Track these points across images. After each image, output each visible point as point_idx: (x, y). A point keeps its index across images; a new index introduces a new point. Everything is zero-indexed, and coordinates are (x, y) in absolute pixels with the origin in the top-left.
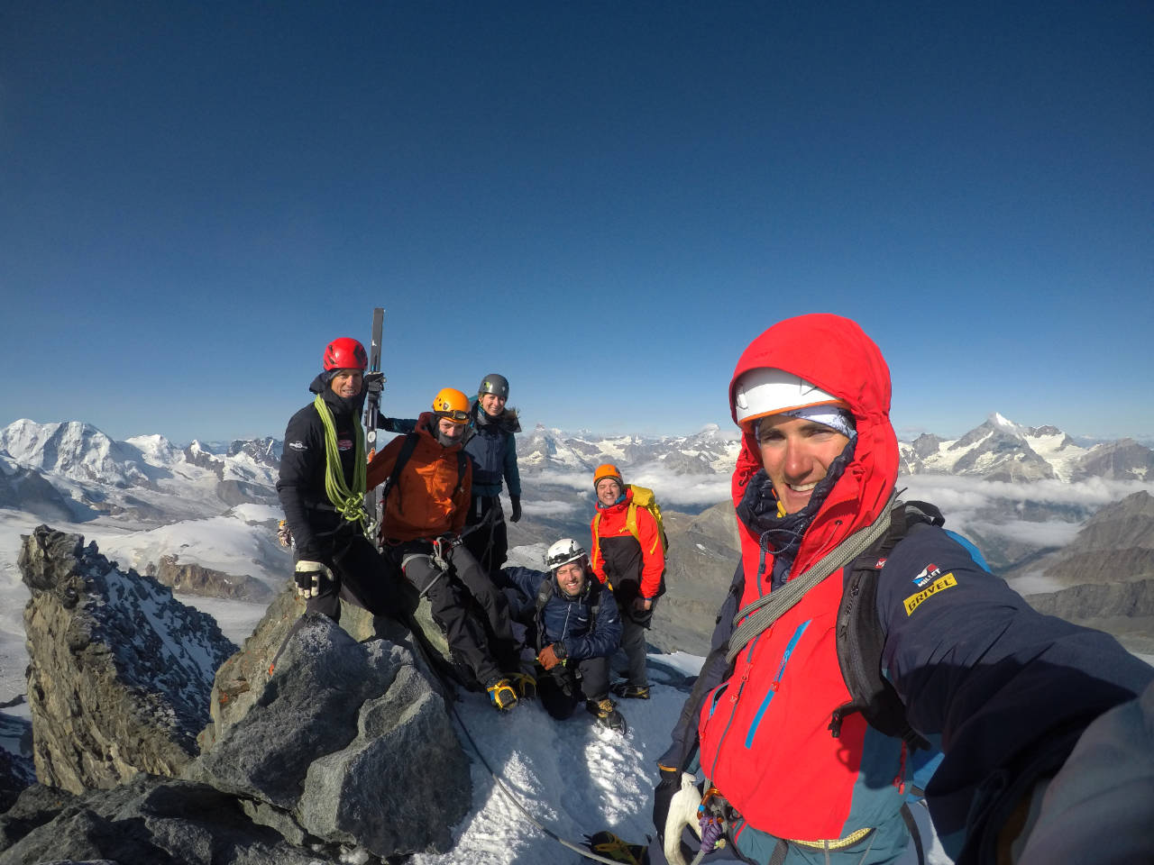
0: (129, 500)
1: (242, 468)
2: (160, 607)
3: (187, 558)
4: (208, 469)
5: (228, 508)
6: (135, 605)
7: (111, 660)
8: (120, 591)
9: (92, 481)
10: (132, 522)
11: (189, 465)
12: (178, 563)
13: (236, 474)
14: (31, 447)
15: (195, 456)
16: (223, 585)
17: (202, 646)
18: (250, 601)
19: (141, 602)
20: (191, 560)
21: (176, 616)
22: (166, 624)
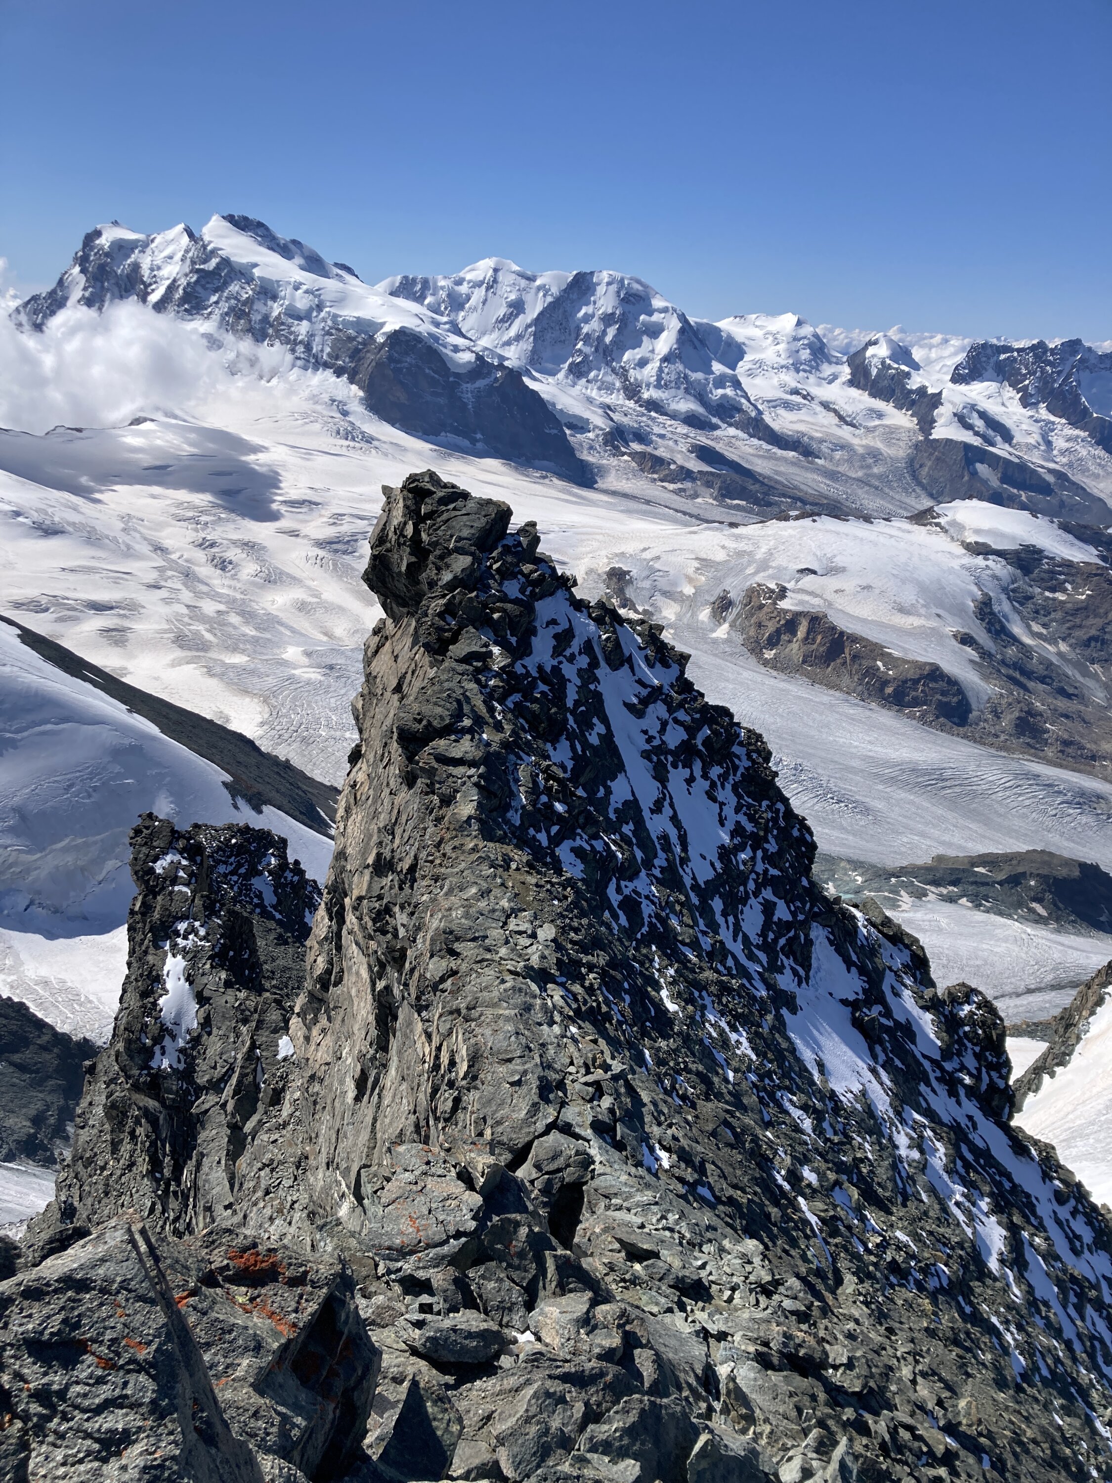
0: (705, 453)
1: (983, 415)
2: (645, 692)
3: (807, 598)
4: (899, 407)
5: (927, 503)
6: (588, 675)
7: (475, 779)
8: (564, 638)
9: (631, 404)
10: (706, 501)
11: (854, 392)
12: (784, 604)
13: (968, 427)
14: (507, 319)
15: (874, 372)
16: (872, 672)
17: (714, 799)
18: (922, 718)
19: (603, 671)
20: (814, 604)
21: (676, 721)
22: (645, 732)
